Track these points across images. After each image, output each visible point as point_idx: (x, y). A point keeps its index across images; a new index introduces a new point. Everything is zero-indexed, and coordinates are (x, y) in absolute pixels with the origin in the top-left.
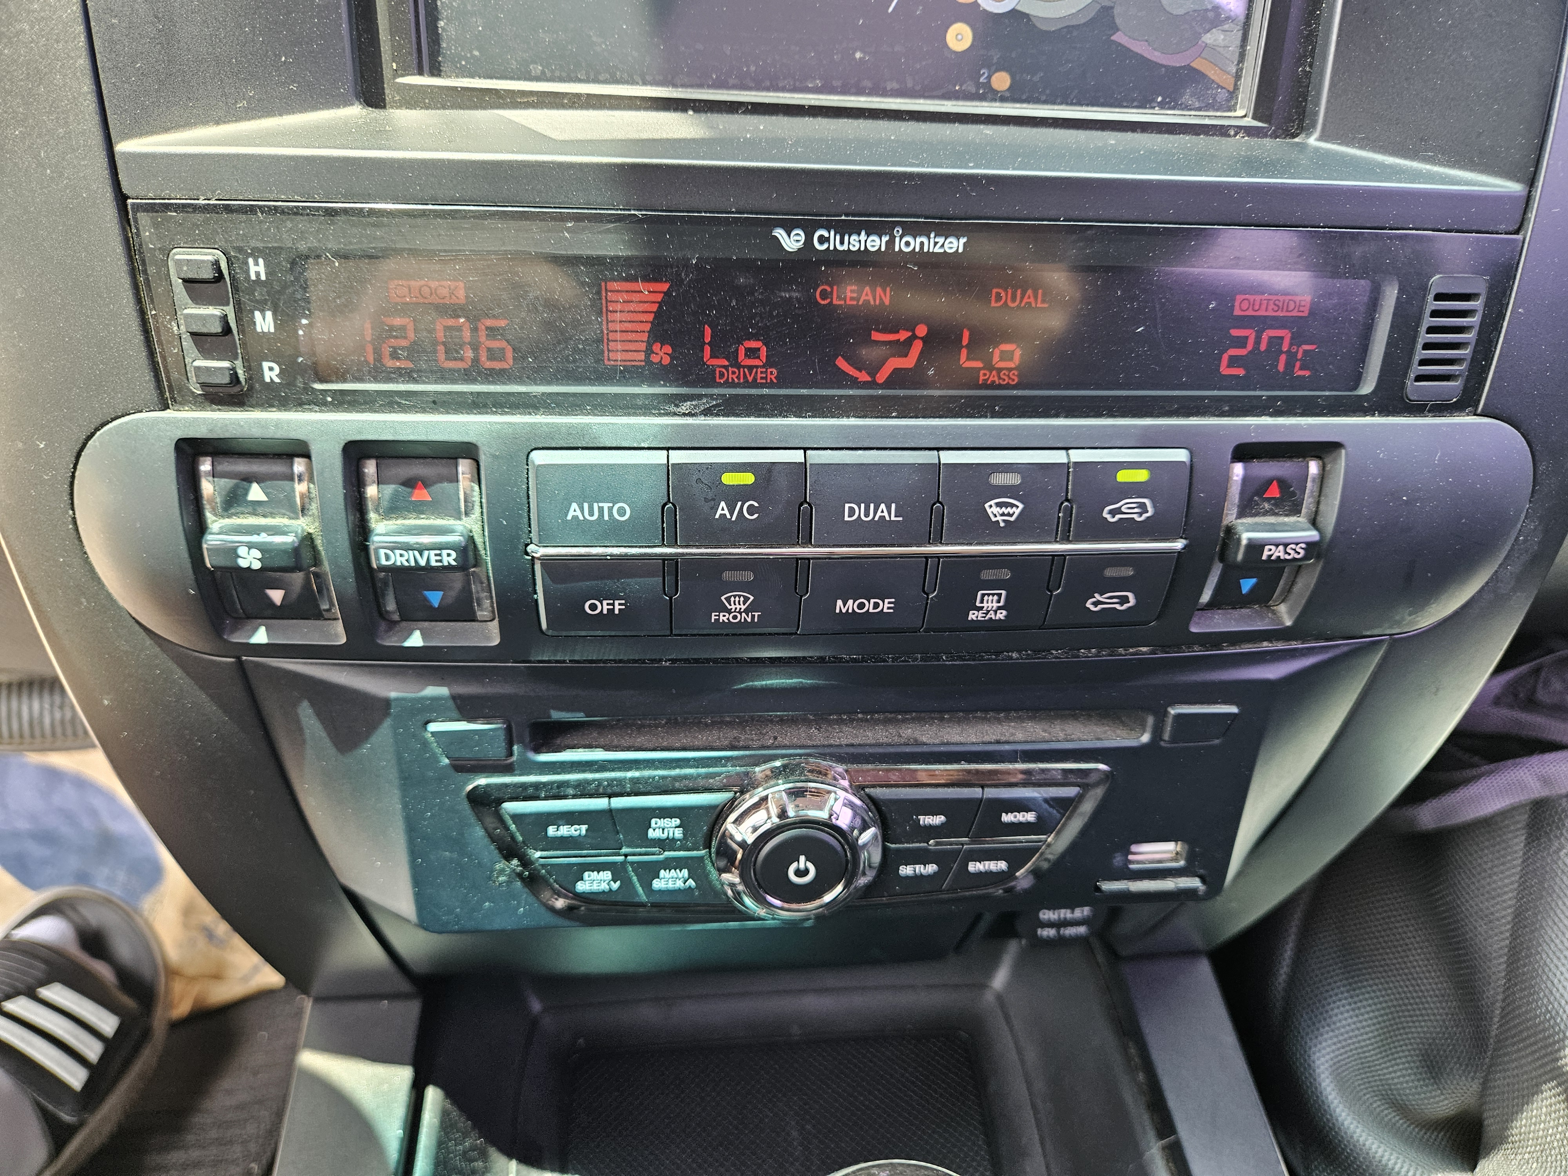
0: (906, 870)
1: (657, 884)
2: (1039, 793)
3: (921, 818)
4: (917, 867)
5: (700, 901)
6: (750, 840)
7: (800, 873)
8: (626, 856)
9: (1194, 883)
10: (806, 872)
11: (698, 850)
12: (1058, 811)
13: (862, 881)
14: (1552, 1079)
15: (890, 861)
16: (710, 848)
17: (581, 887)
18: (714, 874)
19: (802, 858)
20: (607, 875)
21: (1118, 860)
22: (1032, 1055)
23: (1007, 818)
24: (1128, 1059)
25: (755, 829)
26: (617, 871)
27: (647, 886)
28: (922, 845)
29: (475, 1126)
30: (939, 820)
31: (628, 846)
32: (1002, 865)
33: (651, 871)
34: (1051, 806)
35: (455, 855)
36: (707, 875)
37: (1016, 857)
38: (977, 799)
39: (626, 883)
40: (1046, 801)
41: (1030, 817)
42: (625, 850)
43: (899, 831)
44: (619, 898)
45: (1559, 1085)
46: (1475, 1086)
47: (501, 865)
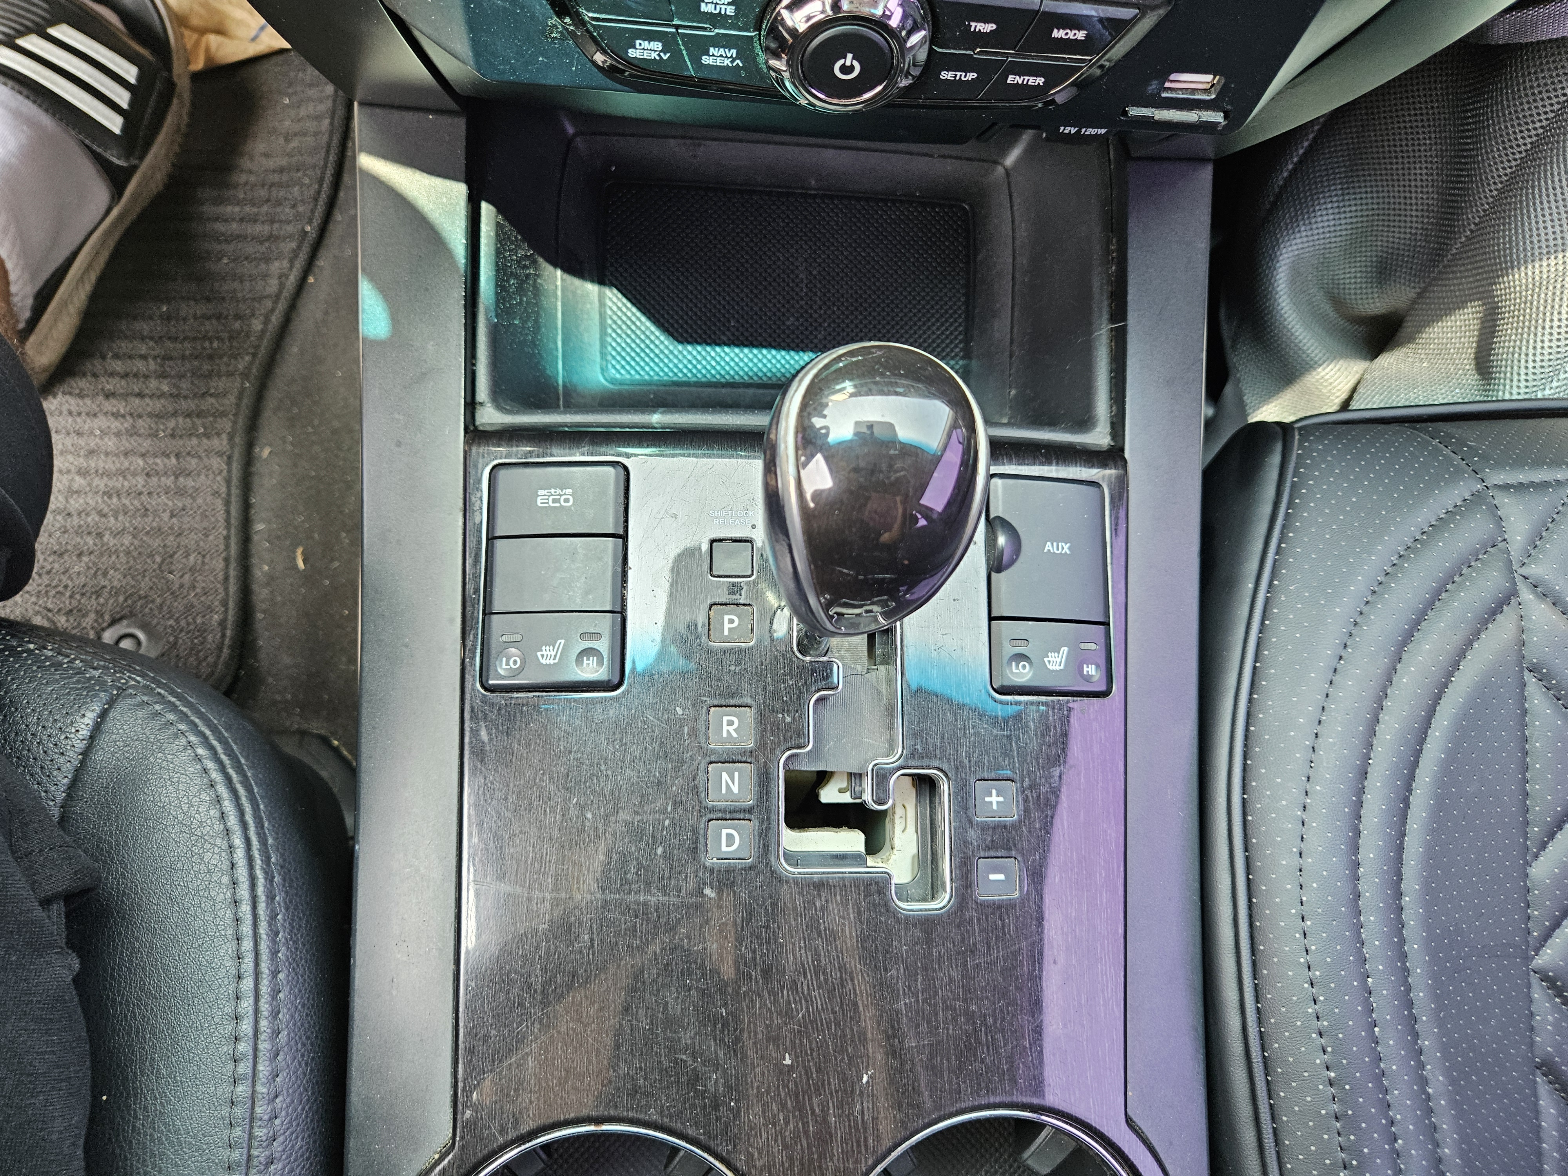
0: (947, 75)
1: (706, 60)
2: (1097, 11)
3: (973, 24)
4: (959, 74)
5: (745, 82)
6: (802, 27)
7: (845, 70)
8: (677, 27)
9: (1217, 117)
10: (851, 69)
11: (748, 30)
12: (1110, 34)
13: (904, 83)
14: (1479, 299)
15: (934, 63)
16: (760, 31)
17: (632, 53)
18: (762, 57)
19: (850, 56)
20: (658, 46)
21: (1153, 86)
22: (1023, 233)
23: (1057, 34)
24: (1108, 252)
25: (809, 18)
26: (668, 42)
27: (696, 61)
28: (968, 52)
29: (524, 239)
30: (989, 27)
31: (680, 19)
32: (1040, 81)
33: (701, 46)
34: (1104, 27)
35: (507, 5)
36: (754, 57)
37: (1054, 76)
38: (1033, 11)
39: (676, 55)
40: (1101, 20)
41: (1081, 35)
42: (676, 22)
43: (948, 35)
44: (669, 70)
45: (1484, 304)
46: (1412, 294)
47: (554, 20)
